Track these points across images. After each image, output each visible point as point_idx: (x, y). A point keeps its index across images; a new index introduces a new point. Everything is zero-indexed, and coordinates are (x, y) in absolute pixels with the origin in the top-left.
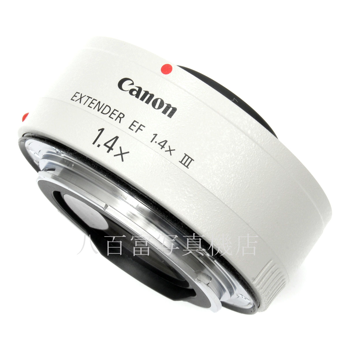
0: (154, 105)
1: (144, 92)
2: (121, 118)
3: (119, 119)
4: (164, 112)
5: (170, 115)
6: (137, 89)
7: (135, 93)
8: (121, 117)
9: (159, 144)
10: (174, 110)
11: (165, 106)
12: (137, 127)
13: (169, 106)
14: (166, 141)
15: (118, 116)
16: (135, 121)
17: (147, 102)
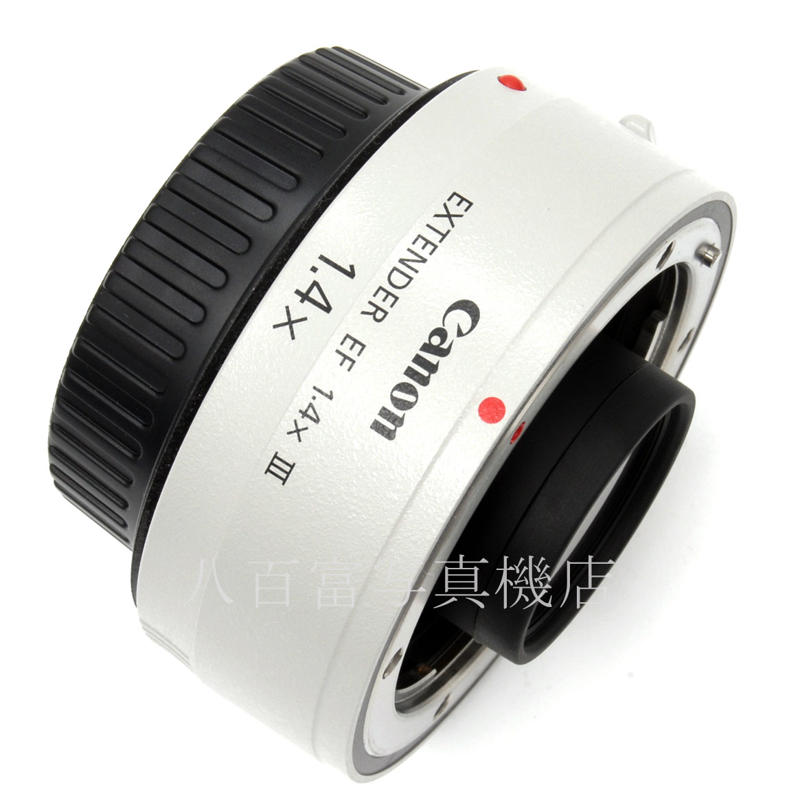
0: (402, 387)
1: (435, 363)
2: (374, 314)
3: (373, 309)
4: (384, 413)
5: (377, 427)
6: (445, 346)
7: (436, 340)
8: (377, 314)
9: (311, 405)
10: (390, 435)
11: (399, 413)
12: (348, 353)
13: (398, 421)
14: (317, 421)
15: (378, 308)
16: (363, 346)
17: (410, 372)
